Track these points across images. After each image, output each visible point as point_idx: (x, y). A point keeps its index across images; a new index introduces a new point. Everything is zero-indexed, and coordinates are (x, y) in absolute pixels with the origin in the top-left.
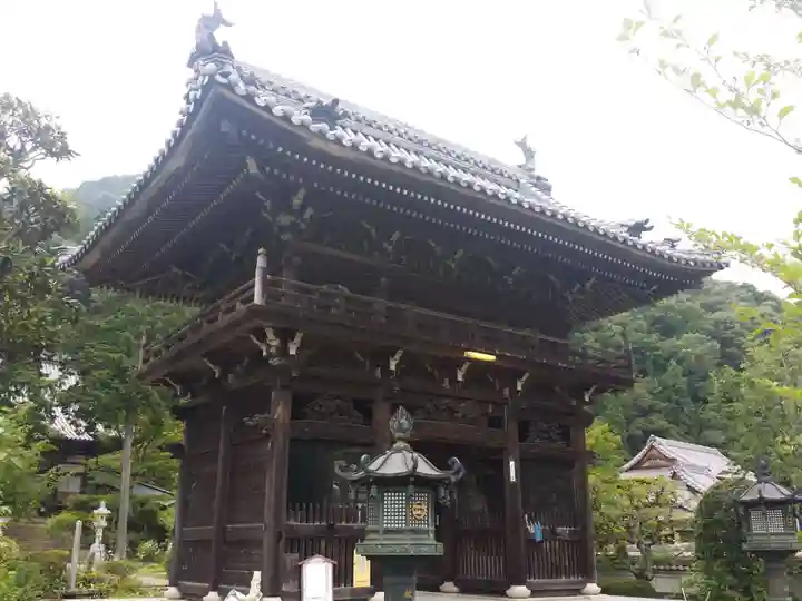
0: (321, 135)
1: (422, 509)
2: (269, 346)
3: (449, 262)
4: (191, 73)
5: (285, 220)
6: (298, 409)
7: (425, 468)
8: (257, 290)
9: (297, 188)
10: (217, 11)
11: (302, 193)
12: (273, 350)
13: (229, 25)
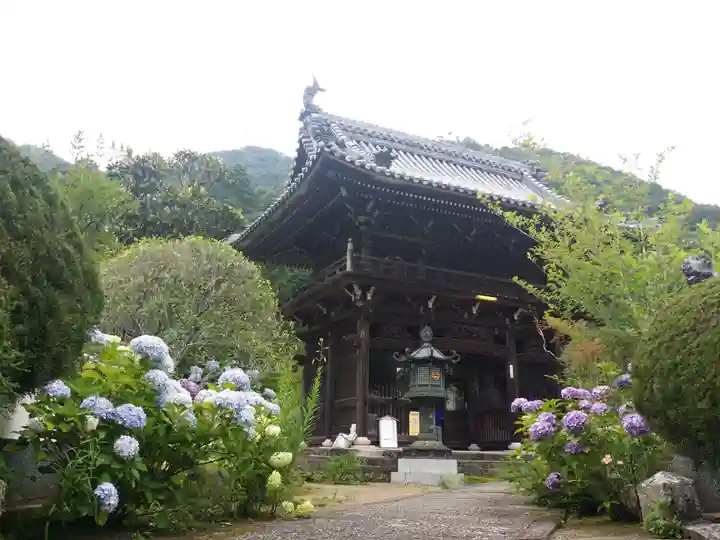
0: (383, 173)
1: (437, 375)
2: (355, 295)
3: (467, 238)
4: (301, 125)
5: (362, 219)
6: (374, 331)
7: (437, 354)
8: (349, 263)
9: (368, 200)
10: (315, 83)
11: (371, 204)
12: (358, 298)
13: (322, 90)
